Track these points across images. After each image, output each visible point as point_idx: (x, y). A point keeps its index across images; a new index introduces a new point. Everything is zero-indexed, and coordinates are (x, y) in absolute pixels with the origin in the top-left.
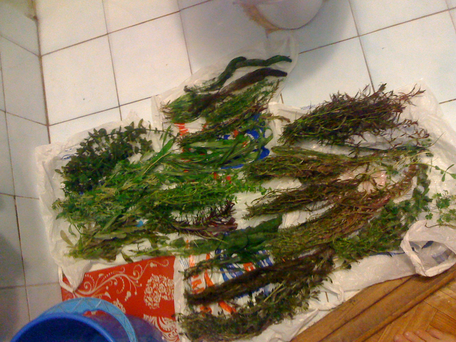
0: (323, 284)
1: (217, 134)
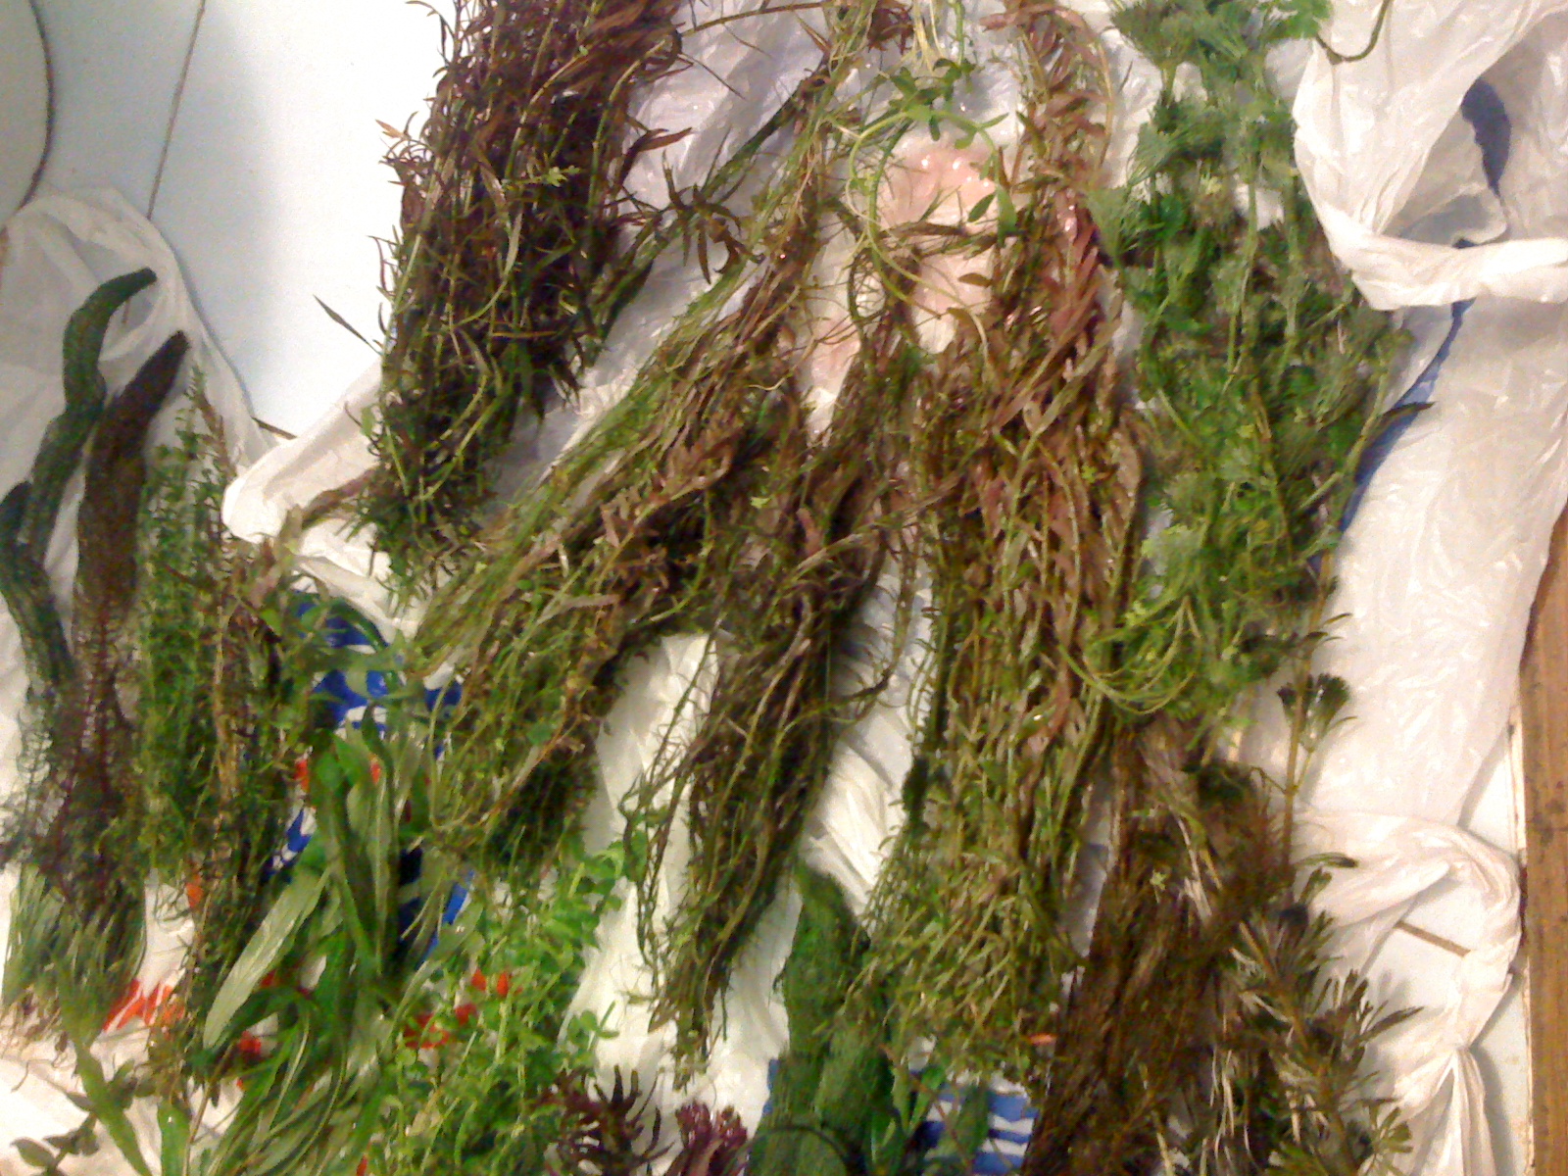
0: (1324, 921)
1: (253, 869)
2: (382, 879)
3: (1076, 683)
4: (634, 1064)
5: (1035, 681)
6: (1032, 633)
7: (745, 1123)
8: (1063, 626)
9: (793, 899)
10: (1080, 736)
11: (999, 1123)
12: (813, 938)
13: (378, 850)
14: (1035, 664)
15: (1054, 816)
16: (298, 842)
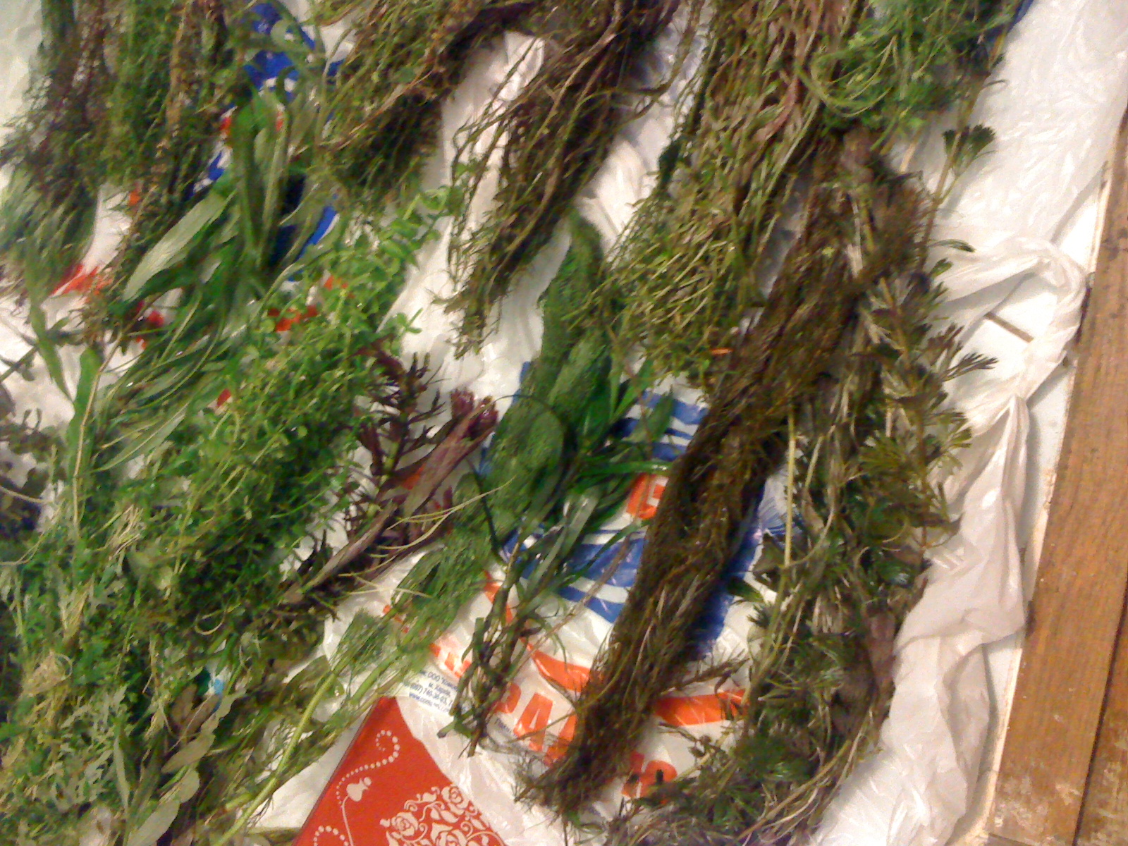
0: (940, 291)
1: (180, 187)
2: (271, 200)
3: (802, 90)
4: (428, 350)
5: (772, 89)
6: (778, 52)
7: (498, 408)
8: (800, 52)
9: (564, 240)
10: (795, 134)
11: (677, 424)
12: (572, 267)
13: (271, 179)
14: (775, 76)
15: (765, 189)
16: (215, 173)
